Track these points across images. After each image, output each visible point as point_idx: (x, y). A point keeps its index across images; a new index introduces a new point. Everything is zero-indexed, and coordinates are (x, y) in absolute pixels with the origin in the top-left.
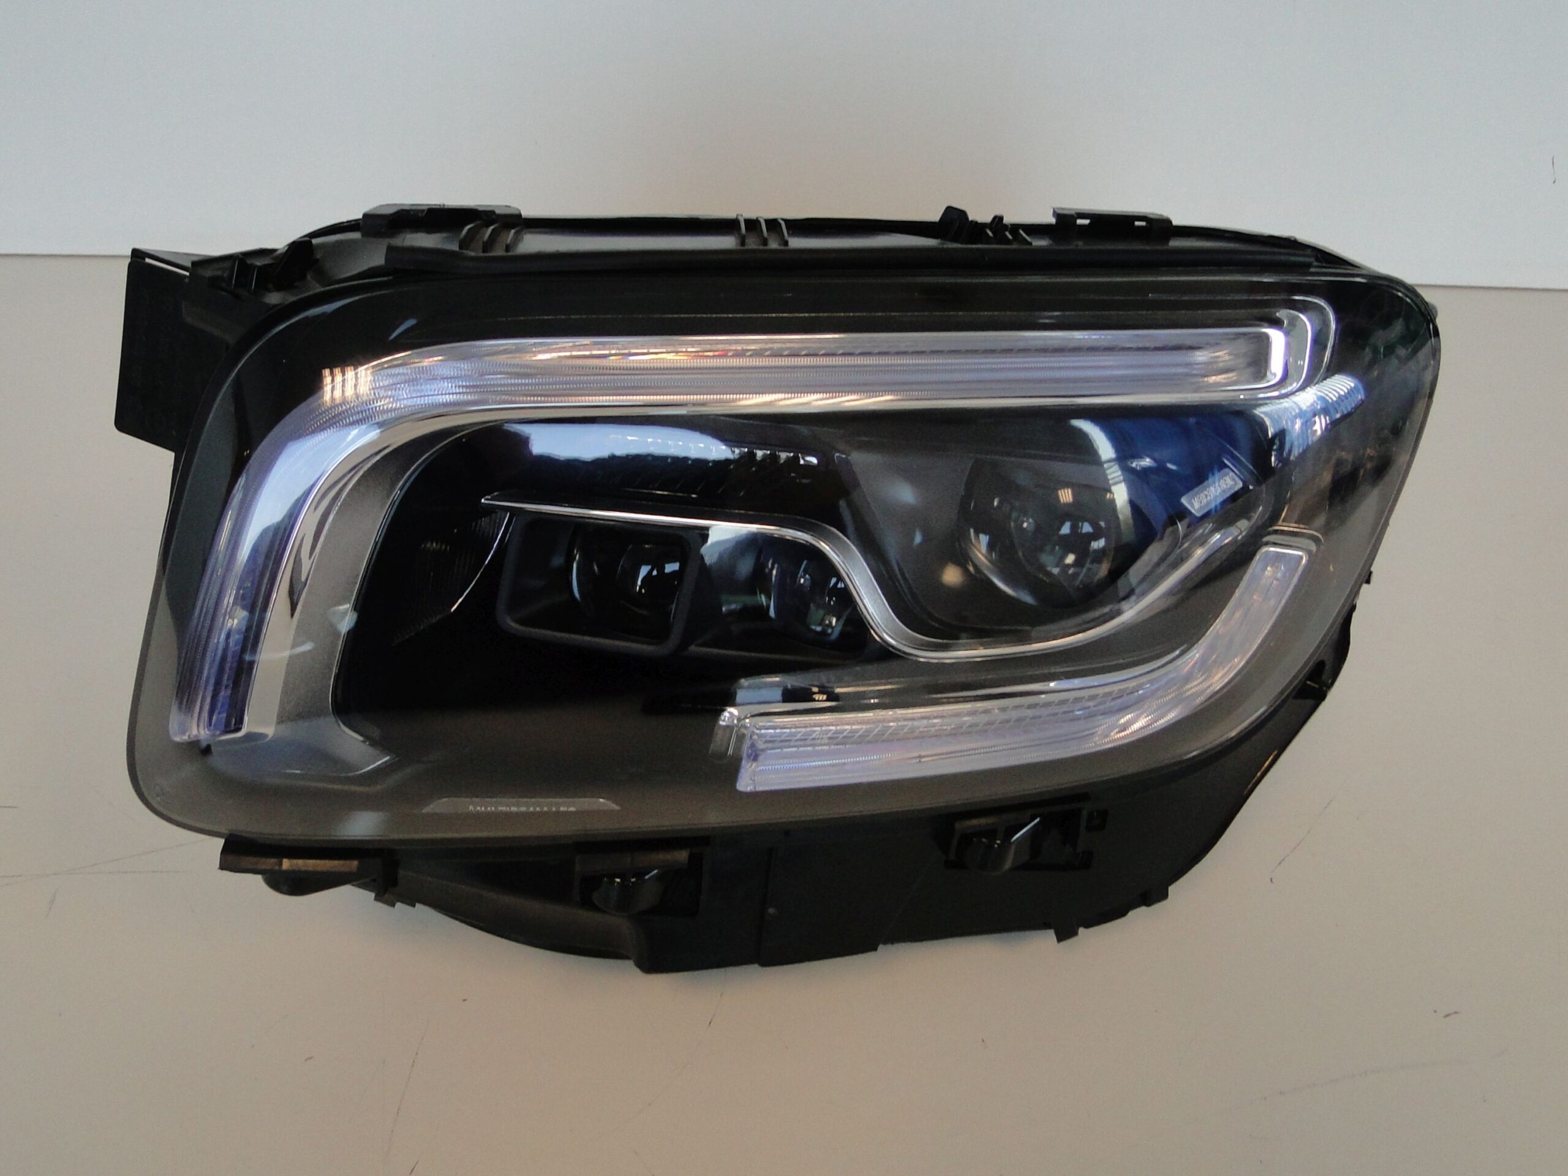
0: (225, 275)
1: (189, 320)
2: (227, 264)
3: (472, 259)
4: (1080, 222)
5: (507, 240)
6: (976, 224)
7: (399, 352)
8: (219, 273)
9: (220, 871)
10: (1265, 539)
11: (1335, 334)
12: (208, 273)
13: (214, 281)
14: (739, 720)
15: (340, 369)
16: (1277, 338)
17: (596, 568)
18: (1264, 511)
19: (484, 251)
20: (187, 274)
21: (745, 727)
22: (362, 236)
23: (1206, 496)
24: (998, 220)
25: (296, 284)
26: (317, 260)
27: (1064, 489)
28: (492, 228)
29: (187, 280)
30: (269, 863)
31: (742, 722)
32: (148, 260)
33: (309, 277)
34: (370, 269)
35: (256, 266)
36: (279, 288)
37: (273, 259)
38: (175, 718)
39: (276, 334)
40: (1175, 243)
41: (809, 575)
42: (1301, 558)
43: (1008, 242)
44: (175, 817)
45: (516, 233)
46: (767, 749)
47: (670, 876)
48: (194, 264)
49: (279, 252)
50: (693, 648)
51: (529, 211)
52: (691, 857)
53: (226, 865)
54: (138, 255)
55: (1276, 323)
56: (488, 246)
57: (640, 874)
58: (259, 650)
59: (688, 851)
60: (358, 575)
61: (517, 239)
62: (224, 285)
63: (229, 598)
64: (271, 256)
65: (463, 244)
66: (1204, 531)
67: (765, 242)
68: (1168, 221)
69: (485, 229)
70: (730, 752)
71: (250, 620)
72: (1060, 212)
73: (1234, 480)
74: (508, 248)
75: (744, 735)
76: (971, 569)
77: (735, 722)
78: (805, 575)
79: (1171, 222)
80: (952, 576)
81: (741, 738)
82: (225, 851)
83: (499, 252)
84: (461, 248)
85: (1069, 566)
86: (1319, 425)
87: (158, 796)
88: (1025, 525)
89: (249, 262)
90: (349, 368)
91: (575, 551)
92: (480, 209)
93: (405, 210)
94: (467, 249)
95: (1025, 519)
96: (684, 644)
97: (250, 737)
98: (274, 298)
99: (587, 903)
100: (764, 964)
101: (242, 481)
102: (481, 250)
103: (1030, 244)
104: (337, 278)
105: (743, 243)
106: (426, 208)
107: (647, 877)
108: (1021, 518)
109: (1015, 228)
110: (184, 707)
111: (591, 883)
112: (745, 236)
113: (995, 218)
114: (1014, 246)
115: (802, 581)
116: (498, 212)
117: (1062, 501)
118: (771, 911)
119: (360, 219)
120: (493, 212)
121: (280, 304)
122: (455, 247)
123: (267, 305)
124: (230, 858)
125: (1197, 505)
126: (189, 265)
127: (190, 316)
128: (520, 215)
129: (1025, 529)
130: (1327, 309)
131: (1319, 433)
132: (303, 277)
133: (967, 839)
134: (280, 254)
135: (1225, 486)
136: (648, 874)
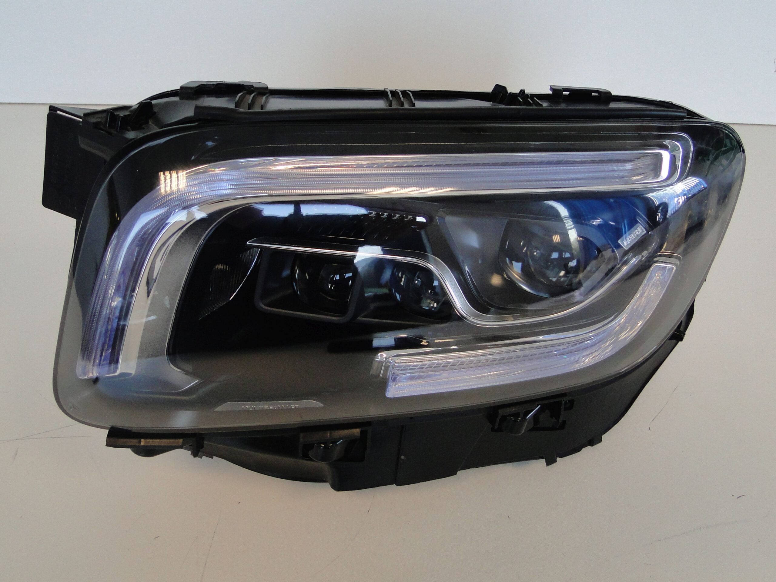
0: (103, 121)
1: (83, 146)
2: (104, 115)
3: (243, 113)
4: (564, 93)
5: (261, 102)
6: (512, 94)
7: (202, 164)
8: (99, 120)
9: (106, 447)
10: (655, 259)
11: (693, 153)
12: (93, 120)
13: (96, 125)
14: (386, 358)
15: (169, 172)
16: (666, 156)
17: (307, 276)
18: (655, 245)
19: (249, 109)
20: (81, 120)
21: (390, 363)
22: (180, 99)
23: (630, 238)
24: (522, 91)
25: (143, 126)
26: (155, 113)
27: (556, 235)
28: (253, 95)
29: (81, 124)
30: (134, 442)
31: (388, 360)
32: (59, 112)
33: (150, 123)
34: (185, 118)
35: (120, 116)
36: (134, 129)
37: (130, 112)
38: (80, 364)
39: (132, 155)
40: (613, 105)
41: (420, 279)
42: (673, 268)
43: (530, 104)
44: (81, 419)
45: (267, 98)
46: (402, 374)
47: (351, 442)
48: (85, 115)
49: (132, 109)
50: (359, 318)
51: (272, 85)
52: (362, 432)
53: (109, 444)
54: (53, 109)
55: (665, 147)
56: (250, 106)
57: (334, 442)
58: (128, 319)
59: (360, 429)
60: (180, 287)
61: (266, 102)
62: (102, 127)
63: (111, 291)
64: (129, 110)
65: (237, 105)
66: (628, 257)
67: (402, 104)
68: (609, 93)
69: (248, 95)
70: (381, 375)
71: (123, 304)
72: (554, 87)
73: (642, 229)
74: (262, 107)
75: (389, 366)
76: (505, 276)
77: (384, 359)
78: (418, 279)
79: (611, 93)
80: (496, 280)
81: (387, 368)
82: (109, 436)
83: (257, 109)
84: (236, 107)
85: (561, 277)
86: (681, 200)
87: (71, 408)
88: (535, 253)
89: (116, 113)
90: (173, 171)
91: (296, 268)
92: (245, 84)
93: (204, 85)
94: (239, 108)
95: (535, 250)
96: (355, 316)
97: (121, 375)
98: (131, 135)
99: (306, 457)
100: (399, 484)
101: (116, 234)
102: (247, 108)
103: (542, 105)
104: (166, 123)
105: (390, 105)
106: (215, 83)
107: (338, 443)
108: (533, 250)
109: (533, 96)
110: (85, 356)
111: (309, 447)
112: (391, 100)
113: (521, 91)
114: (534, 107)
115: (416, 282)
116: (254, 86)
117: (555, 241)
118: (402, 457)
119: (178, 89)
120: (252, 86)
121: (134, 139)
122: (232, 106)
123: (126, 139)
124: (112, 440)
125: (625, 244)
126: (82, 115)
127: (84, 144)
128: (267, 88)
129: (535, 255)
130: (689, 140)
131: (681, 203)
132: (147, 123)
133: (504, 418)
134: (135, 109)
135: (638, 233)
136: (338, 441)
